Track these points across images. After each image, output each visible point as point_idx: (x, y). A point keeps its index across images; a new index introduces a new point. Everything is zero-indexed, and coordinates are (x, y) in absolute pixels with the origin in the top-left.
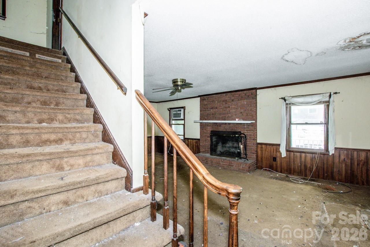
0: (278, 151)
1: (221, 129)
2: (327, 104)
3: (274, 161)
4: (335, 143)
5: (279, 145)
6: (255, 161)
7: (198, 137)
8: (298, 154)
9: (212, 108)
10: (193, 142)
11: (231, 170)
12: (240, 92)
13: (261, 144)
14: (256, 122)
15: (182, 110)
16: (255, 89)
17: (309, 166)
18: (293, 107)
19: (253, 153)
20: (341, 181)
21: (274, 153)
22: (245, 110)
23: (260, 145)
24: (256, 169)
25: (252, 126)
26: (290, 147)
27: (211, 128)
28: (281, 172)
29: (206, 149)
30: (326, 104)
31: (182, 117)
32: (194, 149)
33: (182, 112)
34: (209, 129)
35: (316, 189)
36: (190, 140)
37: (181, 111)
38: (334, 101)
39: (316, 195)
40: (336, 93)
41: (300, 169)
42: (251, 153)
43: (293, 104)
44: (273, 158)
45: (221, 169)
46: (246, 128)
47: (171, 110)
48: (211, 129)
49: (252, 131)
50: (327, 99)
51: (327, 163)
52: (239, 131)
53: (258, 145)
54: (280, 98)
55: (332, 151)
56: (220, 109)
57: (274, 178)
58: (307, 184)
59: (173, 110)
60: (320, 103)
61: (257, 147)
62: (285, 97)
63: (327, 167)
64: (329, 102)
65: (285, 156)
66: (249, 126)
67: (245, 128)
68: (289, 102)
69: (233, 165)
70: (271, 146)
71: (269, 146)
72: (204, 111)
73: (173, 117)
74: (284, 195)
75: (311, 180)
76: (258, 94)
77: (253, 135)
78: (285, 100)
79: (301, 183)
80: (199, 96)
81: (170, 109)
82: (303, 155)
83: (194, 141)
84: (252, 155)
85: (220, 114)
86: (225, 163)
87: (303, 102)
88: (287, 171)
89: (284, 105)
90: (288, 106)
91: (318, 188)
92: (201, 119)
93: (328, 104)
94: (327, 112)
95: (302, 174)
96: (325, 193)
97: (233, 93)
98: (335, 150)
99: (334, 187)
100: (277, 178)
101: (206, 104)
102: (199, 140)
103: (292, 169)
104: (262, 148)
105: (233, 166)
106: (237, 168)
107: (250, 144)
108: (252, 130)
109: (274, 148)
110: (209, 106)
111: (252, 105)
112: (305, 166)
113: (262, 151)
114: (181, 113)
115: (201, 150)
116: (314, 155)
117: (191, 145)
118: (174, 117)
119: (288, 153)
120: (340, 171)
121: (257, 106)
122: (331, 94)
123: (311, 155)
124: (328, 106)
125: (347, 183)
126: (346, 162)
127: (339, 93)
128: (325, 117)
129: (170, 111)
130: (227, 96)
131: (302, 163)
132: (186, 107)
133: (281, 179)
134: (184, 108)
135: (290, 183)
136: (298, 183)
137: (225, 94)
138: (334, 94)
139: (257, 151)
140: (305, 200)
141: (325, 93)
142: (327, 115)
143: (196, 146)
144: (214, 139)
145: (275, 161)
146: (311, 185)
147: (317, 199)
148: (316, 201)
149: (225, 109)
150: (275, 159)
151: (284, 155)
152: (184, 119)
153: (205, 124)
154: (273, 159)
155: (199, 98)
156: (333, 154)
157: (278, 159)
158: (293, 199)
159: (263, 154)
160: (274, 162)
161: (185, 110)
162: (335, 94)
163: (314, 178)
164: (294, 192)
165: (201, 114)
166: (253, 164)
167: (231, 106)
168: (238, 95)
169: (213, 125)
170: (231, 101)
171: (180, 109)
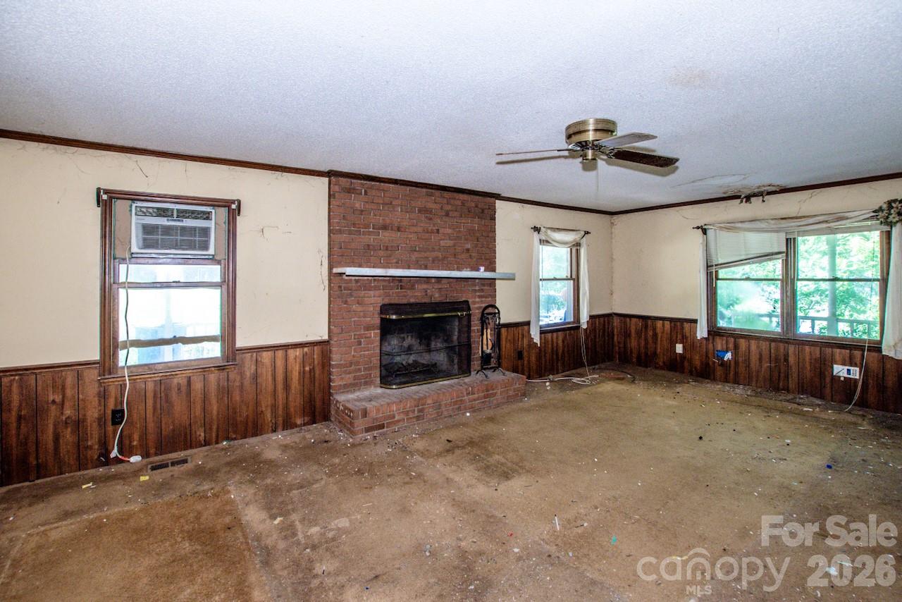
0: (525, 336)
1: (415, 297)
9: (385, 228)
10: (286, 360)
11: (491, 408)
12: (465, 197)
13: (508, 326)
15: (220, 213)
16: (491, 197)
21: (520, 342)
22: (476, 246)
23: (505, 329)
25: (489, 285)
27: (380, 296)
34: (375, 300)
36: (267, 355)
37: (207, 219)
44: (519, 352)
45: (471, 415)
47: (121, 201)
48: (381, 298)
49: (490, 298)
52: (464, 299)
56: (410, 233)
62: (541, 228)
64: (580, 245)
67: (475, 291)
70: (515, 328)
71: (512, 329)
73: (135, 242)
80: (330, 174)
81: (109, 199)
82: (555, 335)
83: (294, 353)
93: (579, 248)
97: (446, 194)
109: (519, 331)
110: (373, 219)
114: (207, 230)
115: (335, 384)
117: (274, 377)
130: (433, 198)
132: (243, 204)
134: (232, 209)
137: (424, 190)
143: (302, 372)
145: (521, 358)
149: (426, 236)
153: (357, 281)
154: (519, 356)
155: (324, 181)
157: (525, 354)
160: (519, 361)
161: (233, 215)
167: (443, 229)
168: (459, 203)
169: (386, 286)
170: (444, 214)
171: (208, 209)
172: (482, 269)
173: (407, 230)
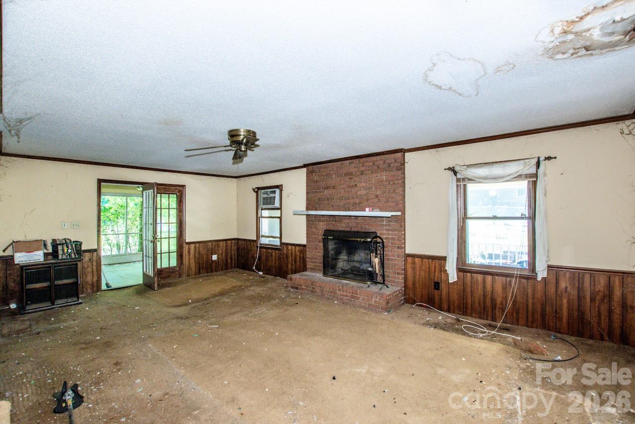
0: (443, 270)
1: (342, 227)
2: (533, 179)
3: (435, 289)
4: (548, 257)
5: (444, 259)
6: (401, 289)
7: (304, 241)
8: (480, 277)
9: (327, 188)
10: (295, 251)
11: (354, 306)
12: (375, 158)
13: (413, 256)
14: (404, 213)
15: (278, 191)
16: (401, 152)
17: (499, 300)
18: (471, 187)
19: (398, 274)
20: (559, 332)
21: (436, 274)
22: (384, 192)
23: (410, 258)
24: (403, 304)
25: (396, 221)
26: (464, 263)
27: (325, 225)
28: (449, 311)
29: (316, 264)
30: (531, 180)
31: (277, 204)
32: (298, 262)
33: (277, 195)
34: (322, 227)
35: (508, 352)
36: (290, 247)
37: (275, 193)
38: (546, 174)
39: (507, 366)
40: (549, 158)
41: (483, 306)
42: (395, 273)
43: (469, 180)
44: (435, 283)
45: (336, 304)
46: (386, 225)
47: (259, 191)
48: (325, 227)
49: (396, 232)
50: (533, 171)
51: (533, 295)
52: (373, 231)
53: (408, 258)
54: (445, 169)
55: (542, 273)
56: (340, 189)
57: (431, 326)
58: (492, 338)
59: (262, 191)
60: (519, 177)
61: (406, 261)
62: (455, 167)
63: (533, 304)
64: (536, 175)
65: (455, 280)
66: (390, 221)
67: (383, 225)
68: (463, 177)
69: (358, 296)
70: (430, 260)
71: (427, 260)
72: (312, 193)
73: (262, 203)
74: (441, 366)
75: (503, 329)
76: (406, 161)
77: (398, 240)
78: (455, 173)
79: (481, 335)
80: (305, 166)
81: (257, 190)
82: (489, 278)
83: (298, 248)
84: (396, 278)
85: (341, 199)
86: (345, 293)
87: (488, 176)
88: (459, 308)
89: (452, 183)
90: (462, 183)
91: (512, 348)
92: (308, 209)
93: (535, 179)
94: (533, 196)
95: (487, 316)
96: (524, 361)
97: (362, 160)
98: (548, 271)
99: (545, 346)
100: (436, 326)
101: (317, 181)
102: (304, 246)
103: (469, 306)
104: (414, 263)
105: (358, 298)
106: (366, 304)
107: (393, 256)
108: (396, 229)
109: (435, 263)
110: (322, 184)
111: (396, 182)
112: (493, 300)
113: (414, 269)
114: (275, 197)
115: (307, 266)
116: (508, 279)
117: (292, 257)
118: (264, 204)
119: (461, 274)
120: (558, 310)
121: (405, 184)
122: (541, 159)
123: (504, 278)
124: (535, 183)
125: (572, 335)
126: (569, 294)
127: (555, 158)
128: (530, 206)
129: (257, 192)
130: (353, 165)
131: (488, 293)
132: (283, 186)
133: (444, 327)
134: (280, 187)
135: (460, 335)
136: (475, 337)
137: (348, 161)
138: (545, 160)
139: (405, 270)
140: (481, 382)
141: (529, 159)
142: (532, 201)
143: (300, 257)
144: (331, 246)
145: (438, 289)
146: (499, 341)
147: (507, 379)
148: (503, 383)
149: (349, 189)
150: (437, 286)
151: (453, 278)
152: (280, 209)
153: (315, 217)
154: (435, 286)
155: (305, 170)
156: (544, 279)
157: (443, 286)
158: (456, 378)
159: (416, 275)
160: (435, 291)
161: (281, 191)
162: (547, 161)
163: (509, 325)
164: (464, 359)
165: (308, 199)
166: (396, 296)
167: (359, 184)
168: (371, 164)
169: (328, 220)
170: (360, 173)
171: (274, 190)
172: (367, 209)
173: (338, 188)
